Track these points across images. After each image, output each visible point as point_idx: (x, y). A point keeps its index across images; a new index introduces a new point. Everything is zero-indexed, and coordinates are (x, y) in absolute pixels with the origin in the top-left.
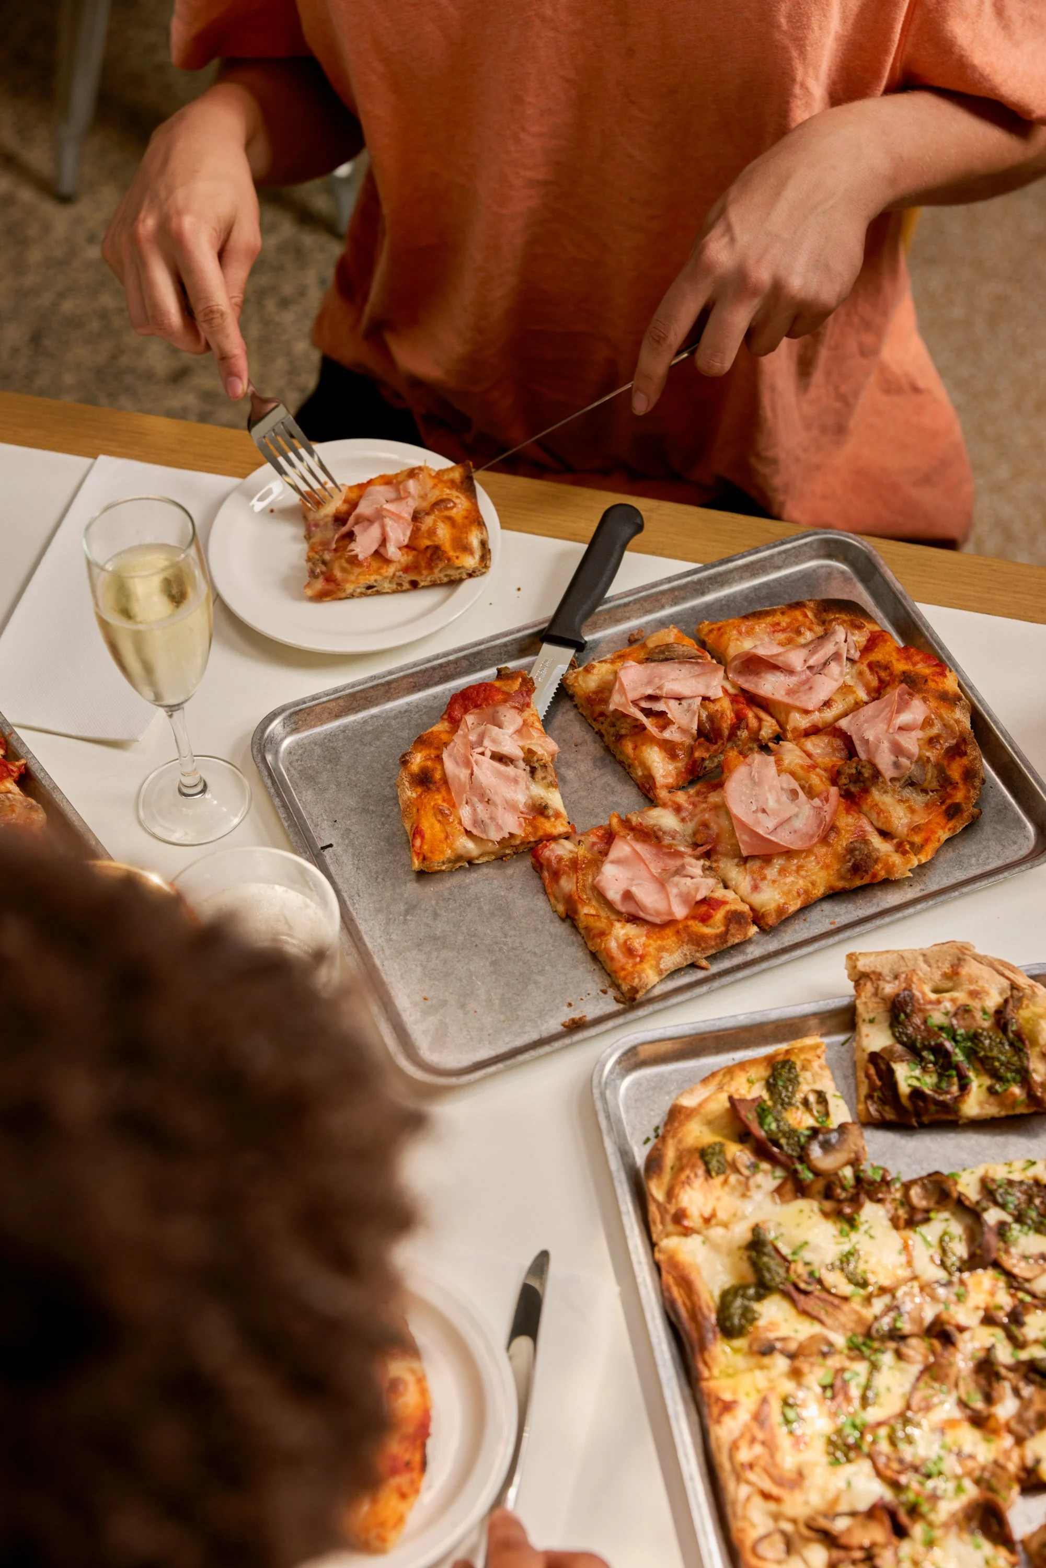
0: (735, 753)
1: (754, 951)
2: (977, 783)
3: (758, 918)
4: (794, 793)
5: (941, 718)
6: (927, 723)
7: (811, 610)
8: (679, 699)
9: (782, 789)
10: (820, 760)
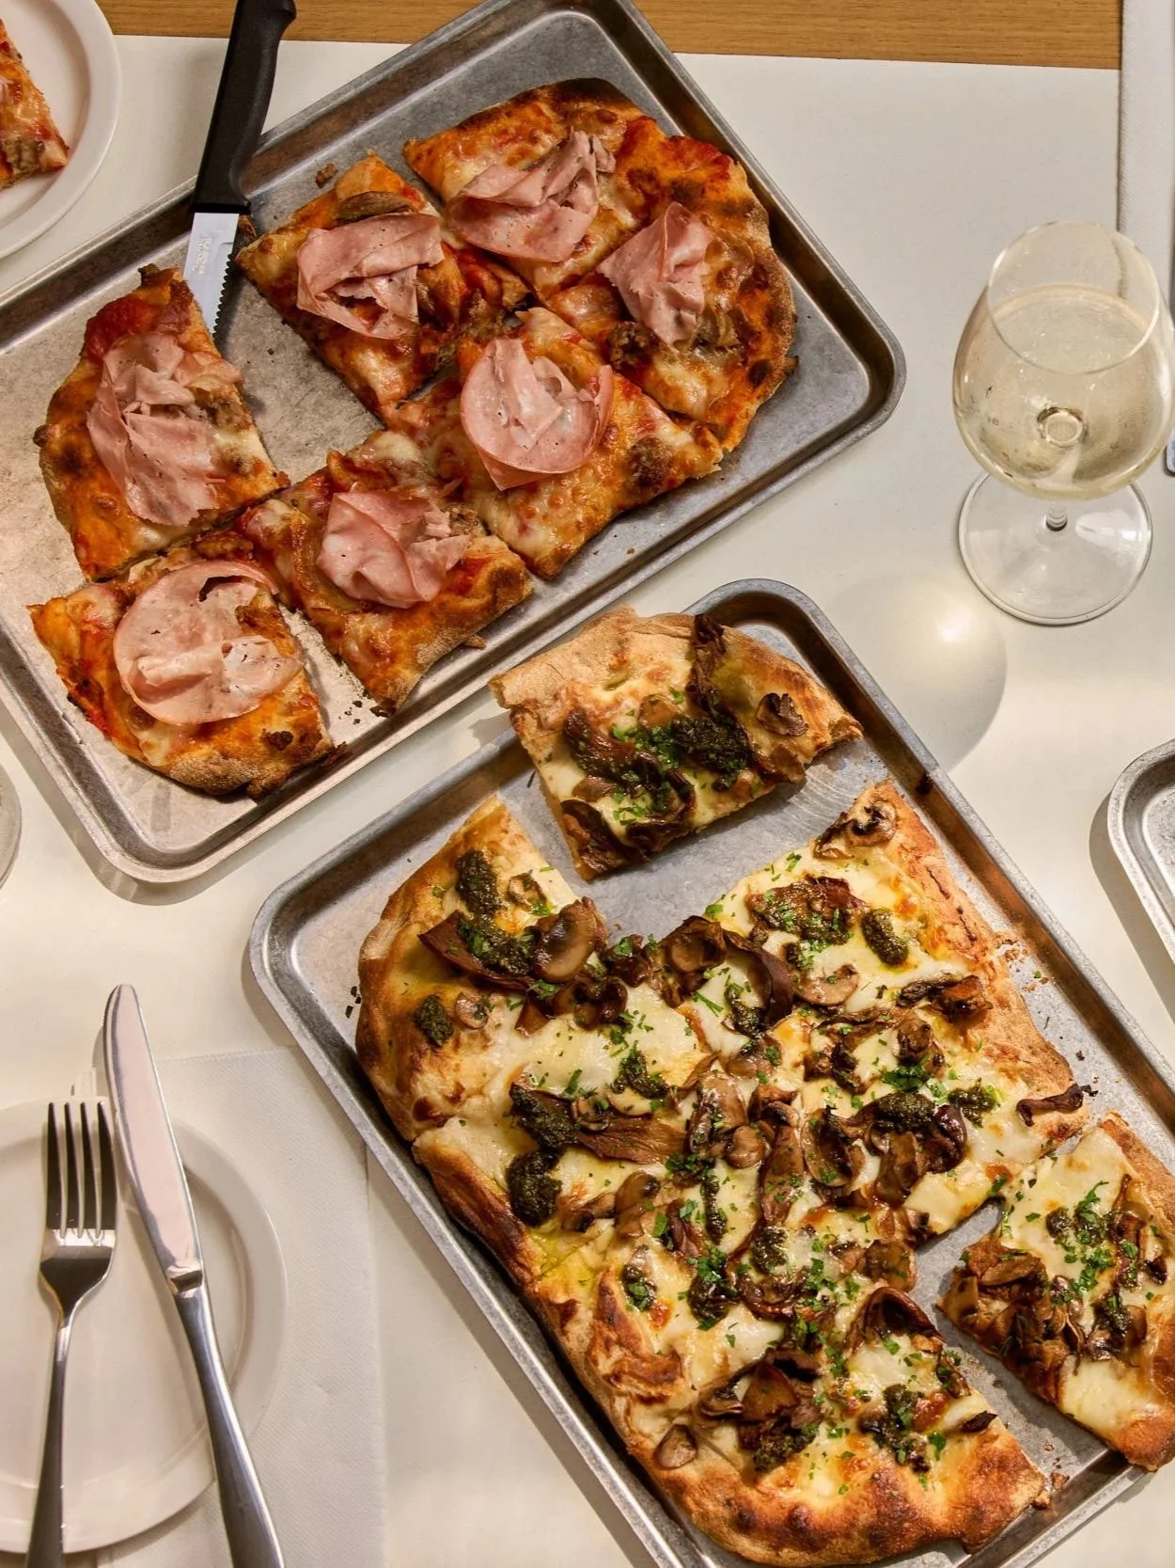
0: (471, 344)
1: (537, 612)
2: (787, 325)
3: (532, 565)
4: (554, 386)
5: (727, 238)
6: (714, 249)
7: (546, 101)
8: (388, 274)
9: (539, 379)
10: (583, 326)
